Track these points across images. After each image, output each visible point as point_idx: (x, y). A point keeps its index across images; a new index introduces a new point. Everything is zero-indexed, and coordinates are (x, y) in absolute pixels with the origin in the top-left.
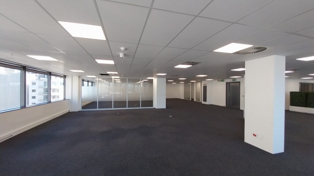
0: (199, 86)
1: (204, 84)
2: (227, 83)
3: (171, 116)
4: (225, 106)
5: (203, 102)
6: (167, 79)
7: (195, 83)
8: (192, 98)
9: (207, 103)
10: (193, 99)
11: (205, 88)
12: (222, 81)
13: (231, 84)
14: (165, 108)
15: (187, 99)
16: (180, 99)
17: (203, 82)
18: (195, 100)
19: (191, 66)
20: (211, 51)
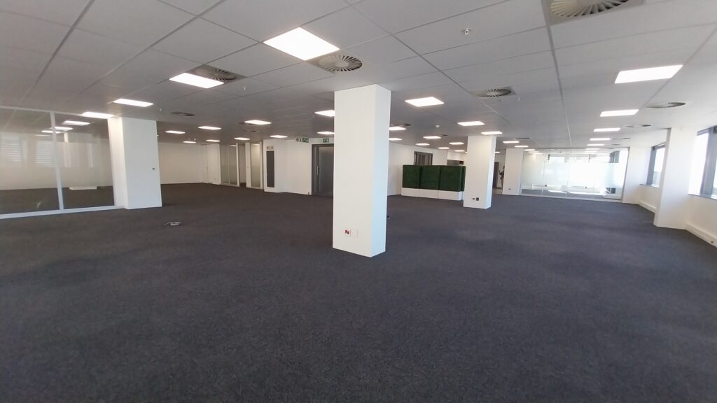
0: (257, 153)
1: (267, 148)
2: (313, 146)
3: (177, 223)
4: (310, 194)
5: (267, 189)
6: (162, 127)
7: (247, 145)
8: (242, 181)
9: (276, 190)
10: (243, 185)
11: (271, 156)
12: (305, 141)
13: (320, 148)
14: (161, 206)
15: (229, 184)
16: (210, 185)
17: (267, 143)
18: (249, 185)
19: (221, 83)
20: (259, 43)
